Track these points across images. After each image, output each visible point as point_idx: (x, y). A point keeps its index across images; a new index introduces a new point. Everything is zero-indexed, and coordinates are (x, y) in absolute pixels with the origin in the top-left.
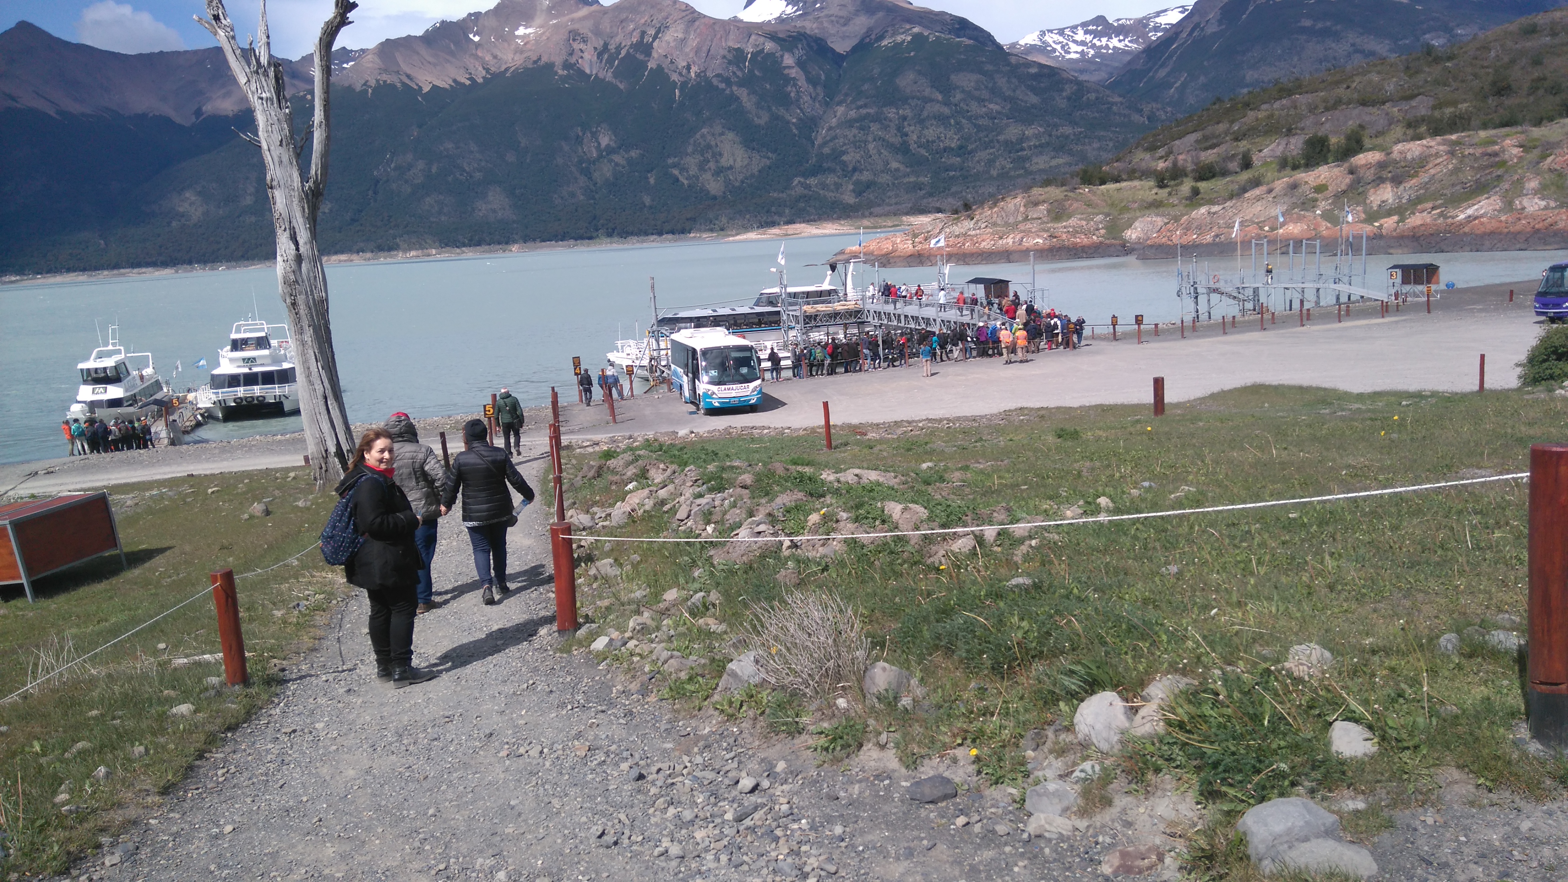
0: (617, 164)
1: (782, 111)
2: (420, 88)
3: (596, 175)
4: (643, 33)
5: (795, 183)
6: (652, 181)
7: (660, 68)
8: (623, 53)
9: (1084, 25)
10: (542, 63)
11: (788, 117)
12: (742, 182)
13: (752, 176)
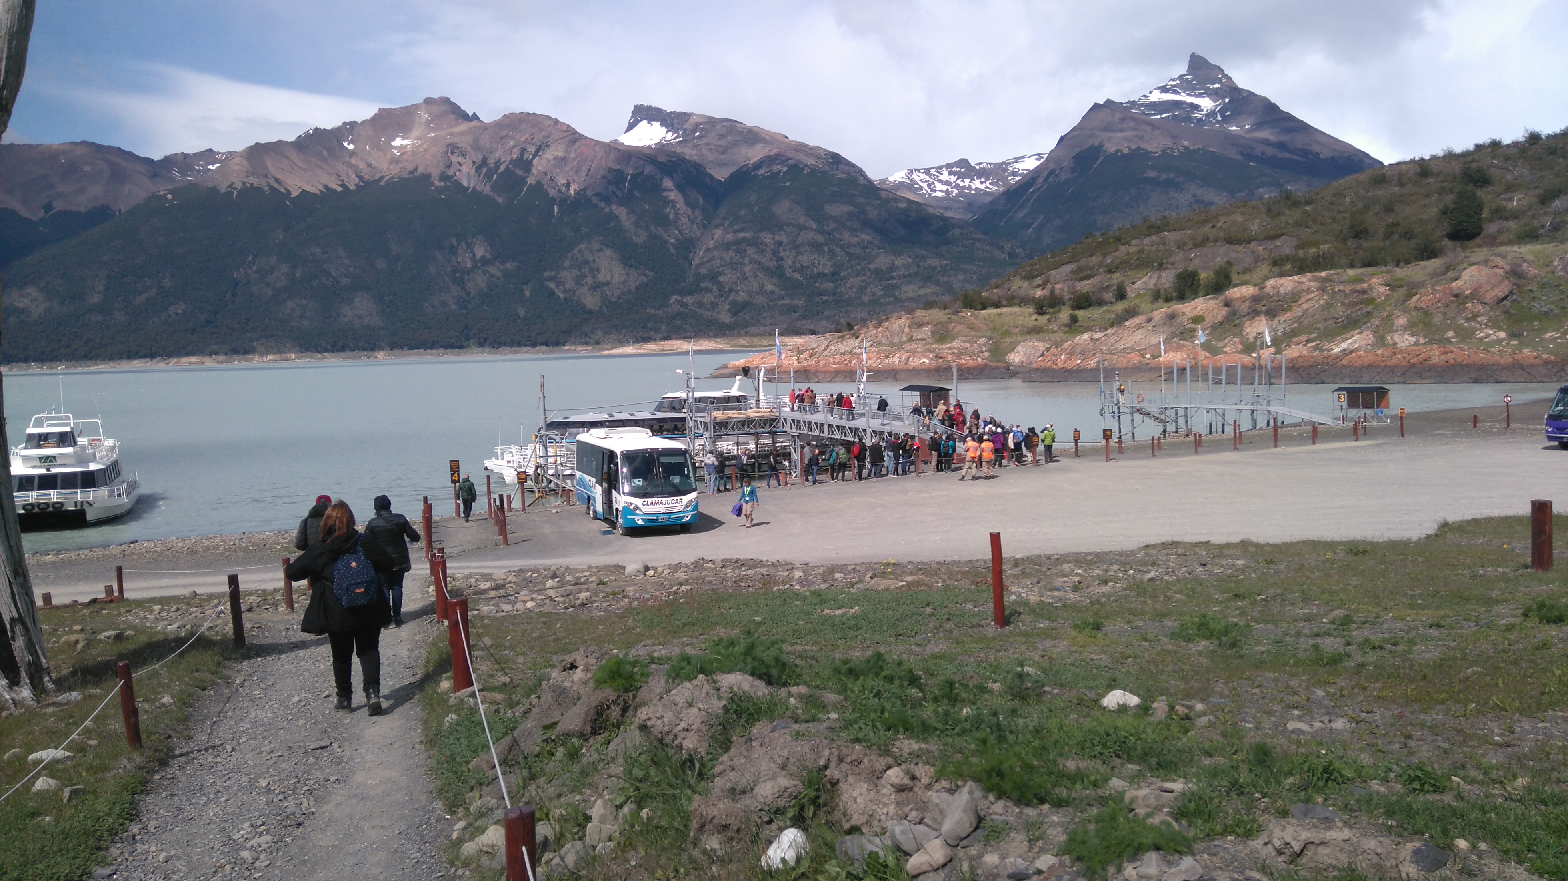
0: (492, 276)
1: (660, 231)
2: (289, 192)
3: (470, 286)
4: (523, 150)
5: (672, 300)
6: (527, 293)
7: (539, 185)
8: (502, 168)
9: (948, 166)
10: (418, 173)
11: (665, 237)
12: (619, 298)
13: (629, 292)
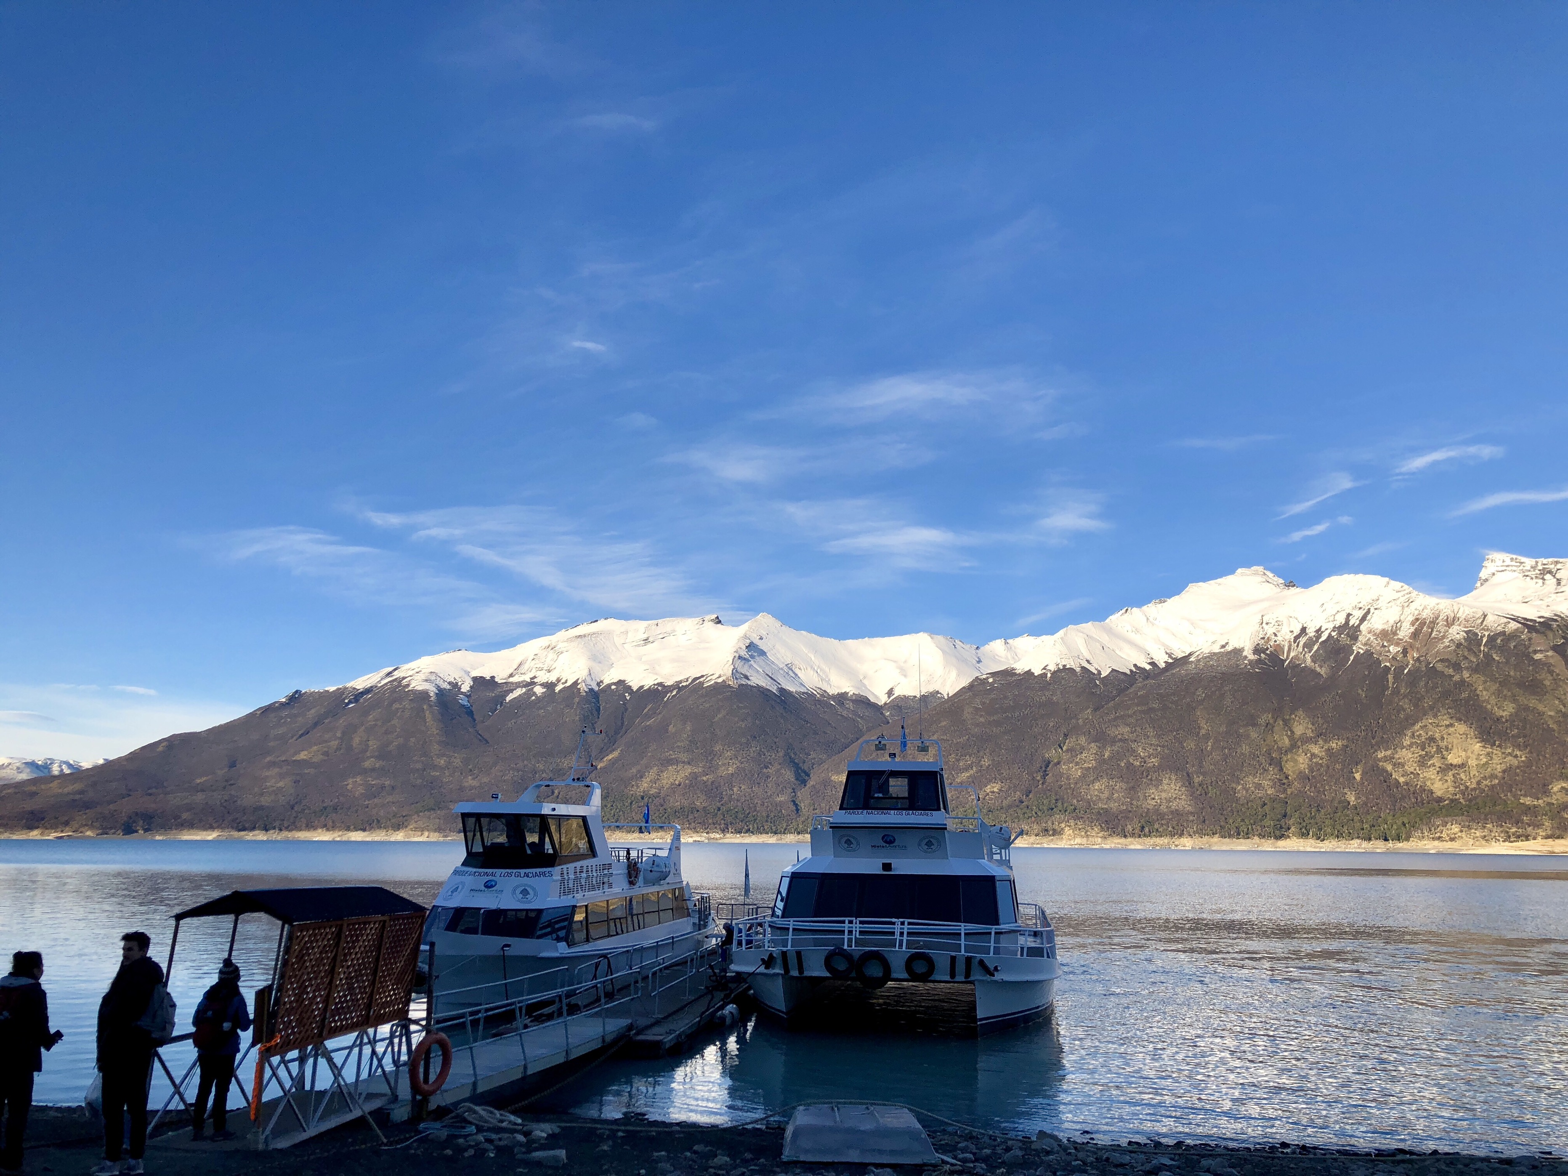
0: (1314, 755)
1: (1533, 702)
2: (1099, 673)
3: (1290, 768)
4: (1348, 616)
5: (1555, 789)
6: (1358, 776)
7: (1369, 654)
8: (1324, 637)
10: (1229, 648)
11: (1541, 707)
12: (1479, 783)
13: (1493, 776)
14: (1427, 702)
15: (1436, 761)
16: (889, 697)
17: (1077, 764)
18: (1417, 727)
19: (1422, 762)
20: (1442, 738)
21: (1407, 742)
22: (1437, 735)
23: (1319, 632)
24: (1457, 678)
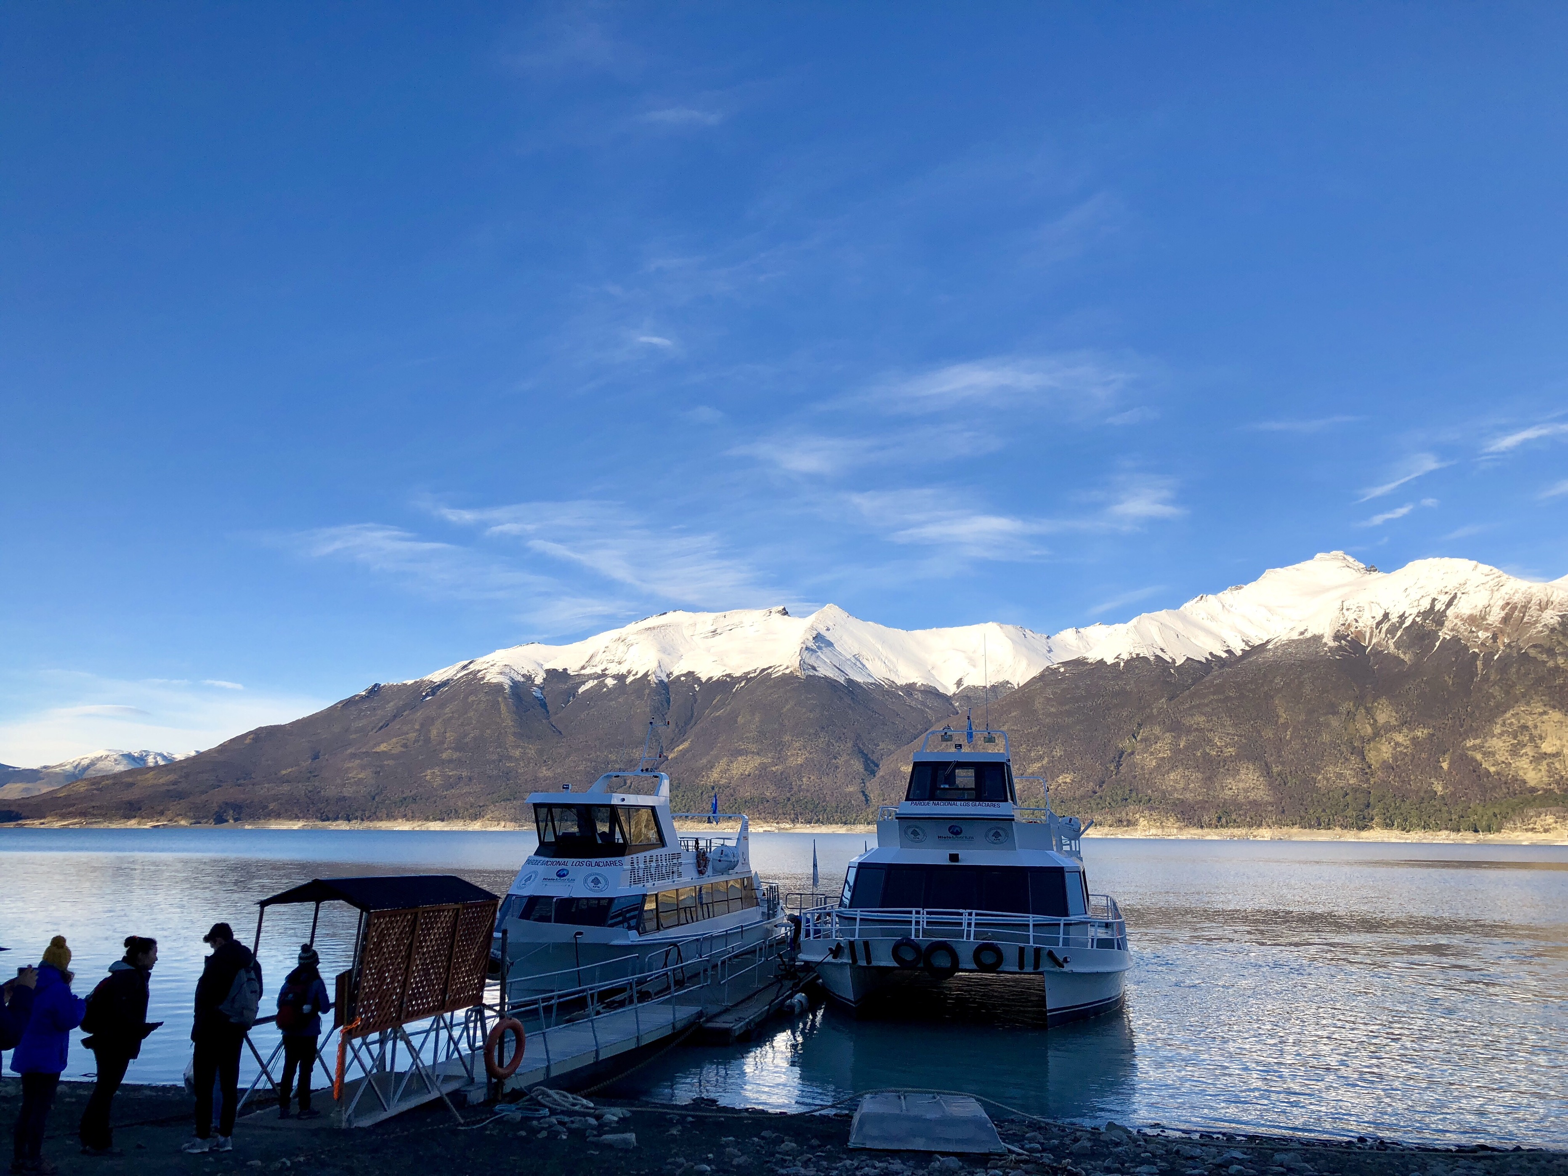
0: (1397, 744)
2: (1174, 661)
3: (1372, 757)
4: (1434, 600)
6: (1445, 766)
10: (1308, 635)
14: (1519, 689)
15: (1529, 750)
16: (958, 687)
17: (1152, 754)
18: (1508, 715)
19: (1514, 751)
20: (1536, 727)
21: (1497, 730)
22: (1530, 724)
23: (1402, 617)
24: (1551, 664)
